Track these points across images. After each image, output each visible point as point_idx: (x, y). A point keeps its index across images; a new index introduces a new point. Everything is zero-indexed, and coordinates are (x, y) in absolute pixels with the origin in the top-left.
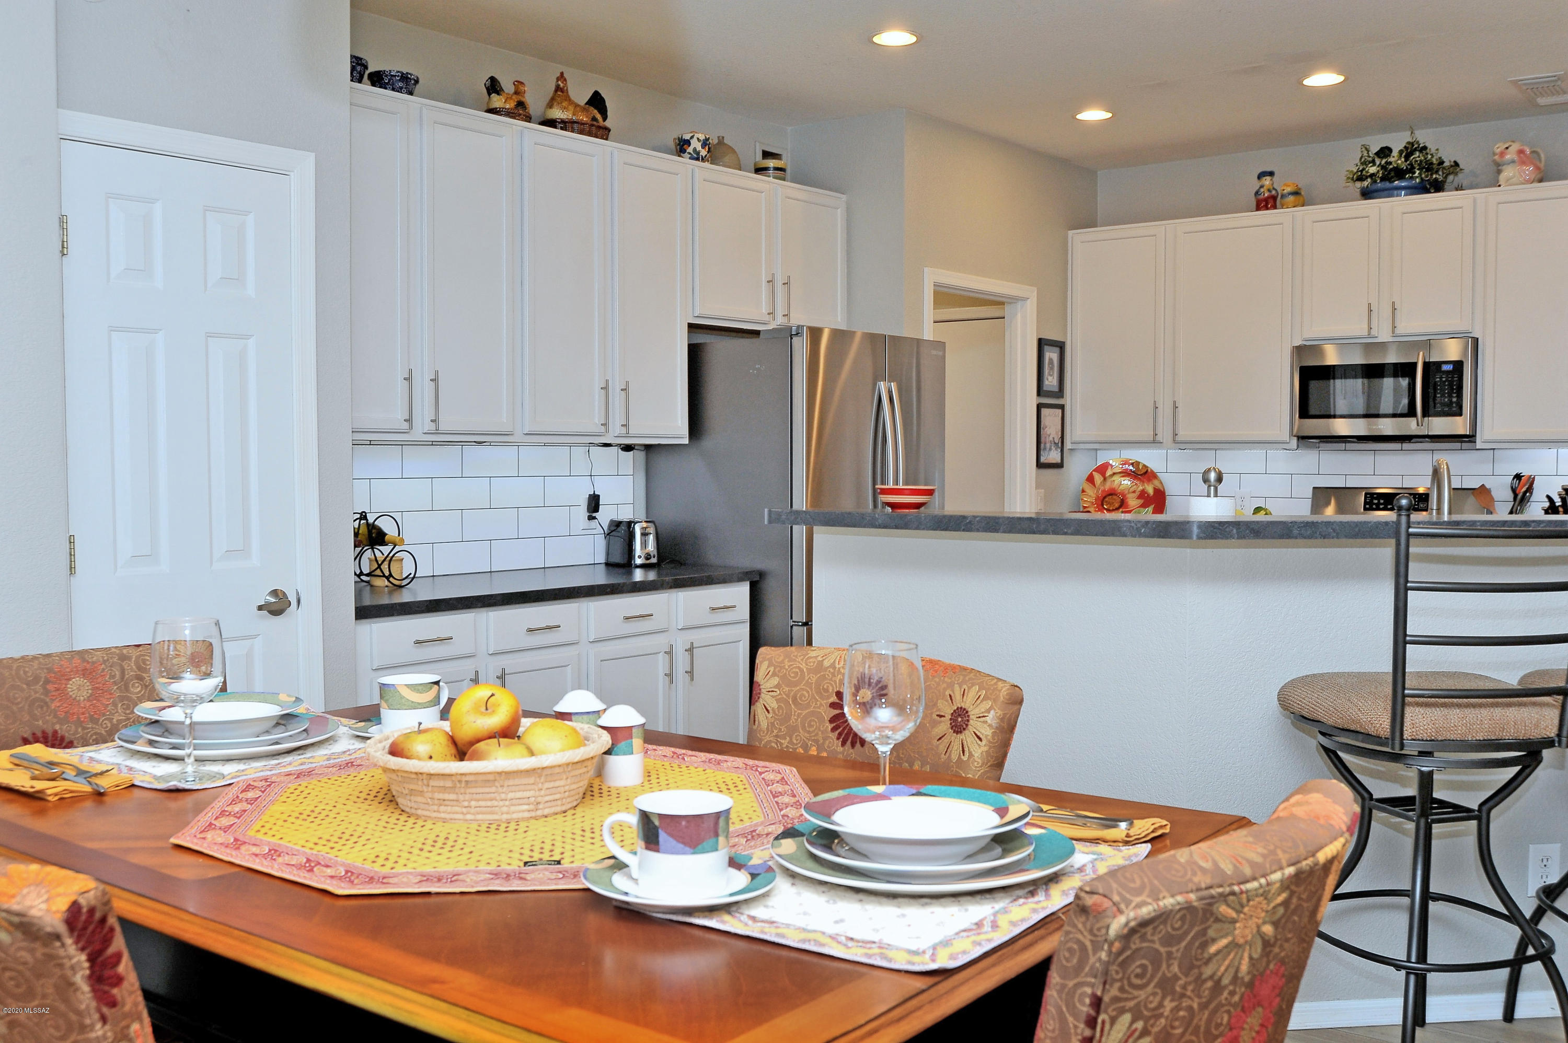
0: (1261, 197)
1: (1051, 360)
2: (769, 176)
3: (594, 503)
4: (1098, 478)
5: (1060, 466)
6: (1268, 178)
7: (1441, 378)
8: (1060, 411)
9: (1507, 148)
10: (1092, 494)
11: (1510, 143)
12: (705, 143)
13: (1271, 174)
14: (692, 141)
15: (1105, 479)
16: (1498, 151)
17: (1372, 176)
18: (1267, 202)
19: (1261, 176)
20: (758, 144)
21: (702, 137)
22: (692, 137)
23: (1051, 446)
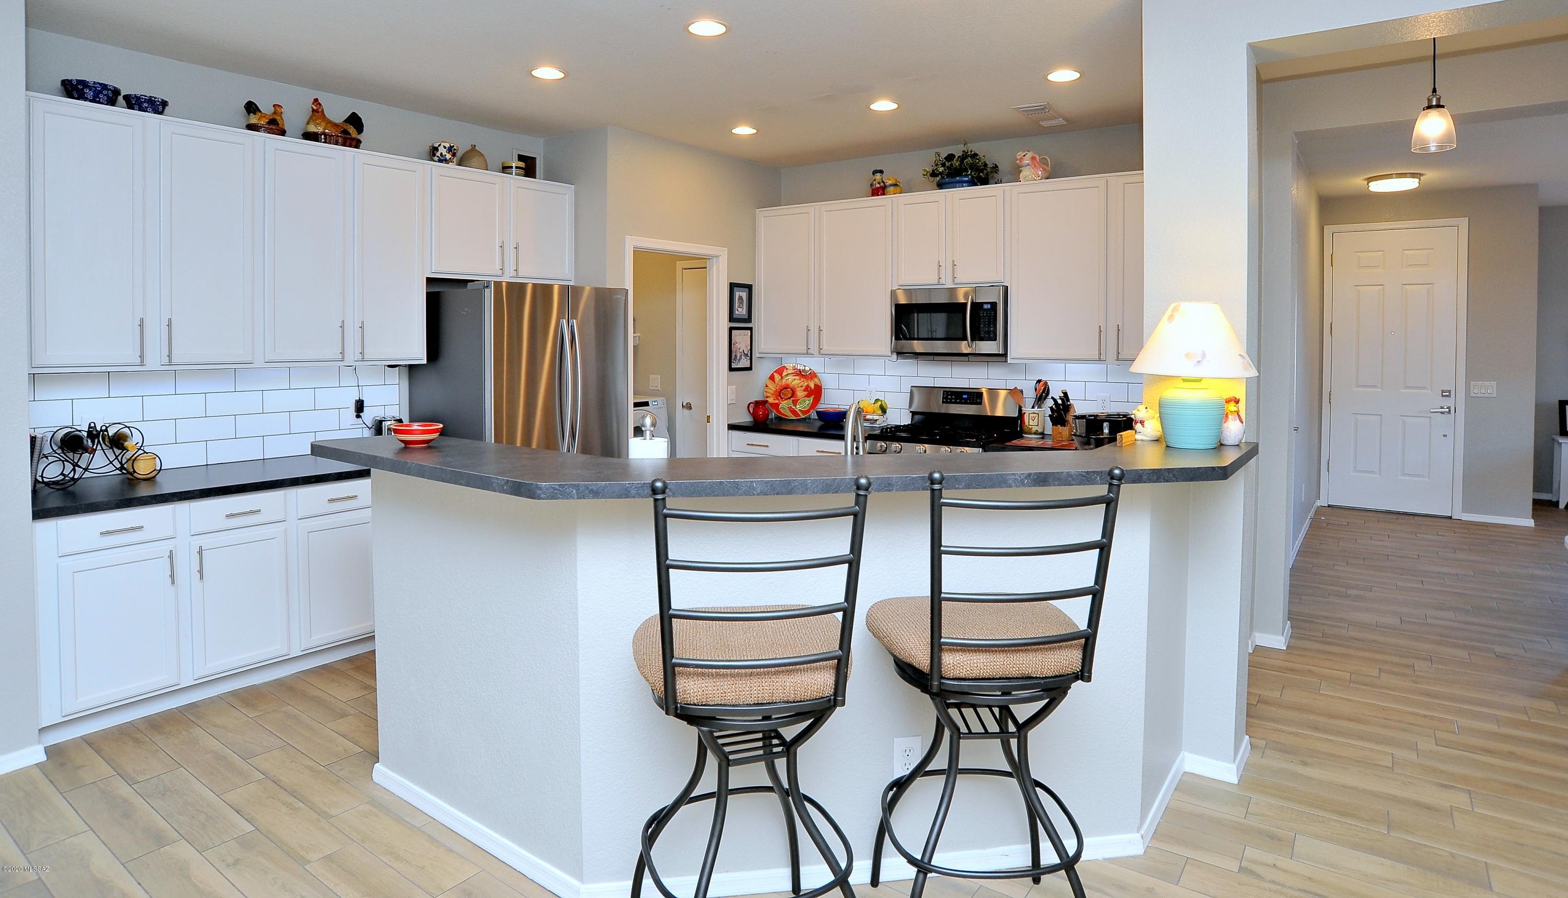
0: (874, 187)
1: (741, 298)
2: (511, 174)
3: (360, 407)
4: (777, 377)
5: (750, 369)
6: (879, 174)
7: (983, 314)
8: (749, 331)
9: (1024, 156)
10: (772, 387)
11: (1027, 152)
12: (450, 149)
13: (881, 172)
14: (439, 148)
15: (782, 378)
16: (1019, 157)
17: (941, 173)
18: (879, 191)
19: (875, 172)
20: (514, 150)
21: (447, 145)
22: (440, 145)
23: (741, 356)
